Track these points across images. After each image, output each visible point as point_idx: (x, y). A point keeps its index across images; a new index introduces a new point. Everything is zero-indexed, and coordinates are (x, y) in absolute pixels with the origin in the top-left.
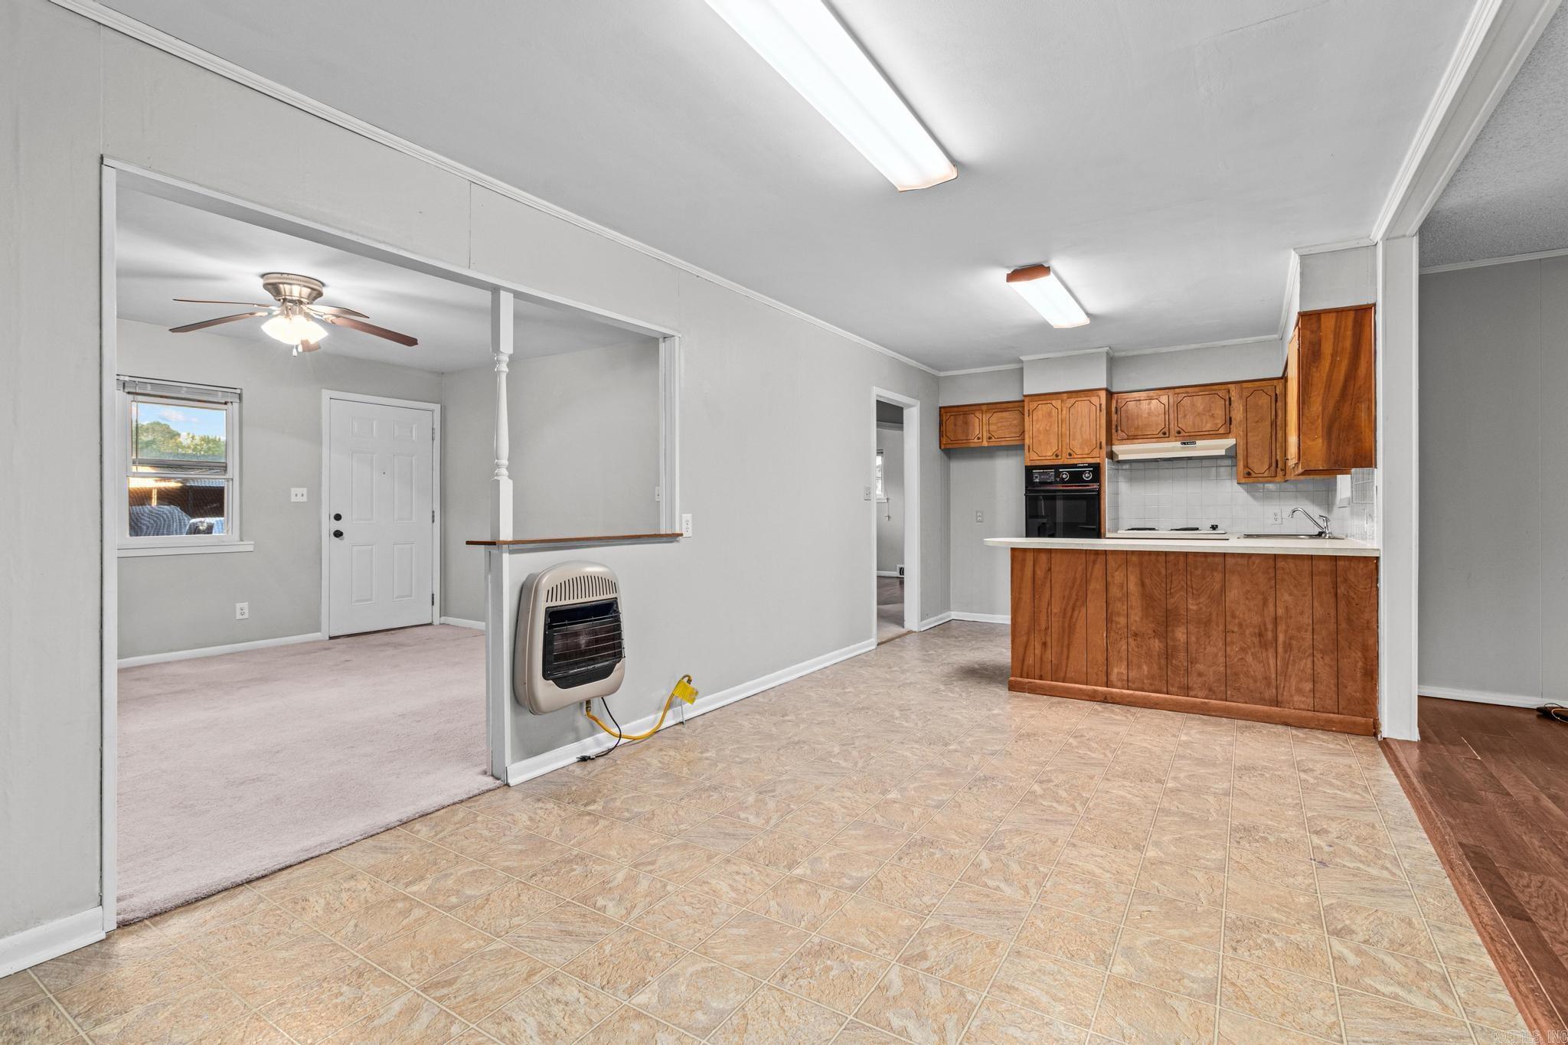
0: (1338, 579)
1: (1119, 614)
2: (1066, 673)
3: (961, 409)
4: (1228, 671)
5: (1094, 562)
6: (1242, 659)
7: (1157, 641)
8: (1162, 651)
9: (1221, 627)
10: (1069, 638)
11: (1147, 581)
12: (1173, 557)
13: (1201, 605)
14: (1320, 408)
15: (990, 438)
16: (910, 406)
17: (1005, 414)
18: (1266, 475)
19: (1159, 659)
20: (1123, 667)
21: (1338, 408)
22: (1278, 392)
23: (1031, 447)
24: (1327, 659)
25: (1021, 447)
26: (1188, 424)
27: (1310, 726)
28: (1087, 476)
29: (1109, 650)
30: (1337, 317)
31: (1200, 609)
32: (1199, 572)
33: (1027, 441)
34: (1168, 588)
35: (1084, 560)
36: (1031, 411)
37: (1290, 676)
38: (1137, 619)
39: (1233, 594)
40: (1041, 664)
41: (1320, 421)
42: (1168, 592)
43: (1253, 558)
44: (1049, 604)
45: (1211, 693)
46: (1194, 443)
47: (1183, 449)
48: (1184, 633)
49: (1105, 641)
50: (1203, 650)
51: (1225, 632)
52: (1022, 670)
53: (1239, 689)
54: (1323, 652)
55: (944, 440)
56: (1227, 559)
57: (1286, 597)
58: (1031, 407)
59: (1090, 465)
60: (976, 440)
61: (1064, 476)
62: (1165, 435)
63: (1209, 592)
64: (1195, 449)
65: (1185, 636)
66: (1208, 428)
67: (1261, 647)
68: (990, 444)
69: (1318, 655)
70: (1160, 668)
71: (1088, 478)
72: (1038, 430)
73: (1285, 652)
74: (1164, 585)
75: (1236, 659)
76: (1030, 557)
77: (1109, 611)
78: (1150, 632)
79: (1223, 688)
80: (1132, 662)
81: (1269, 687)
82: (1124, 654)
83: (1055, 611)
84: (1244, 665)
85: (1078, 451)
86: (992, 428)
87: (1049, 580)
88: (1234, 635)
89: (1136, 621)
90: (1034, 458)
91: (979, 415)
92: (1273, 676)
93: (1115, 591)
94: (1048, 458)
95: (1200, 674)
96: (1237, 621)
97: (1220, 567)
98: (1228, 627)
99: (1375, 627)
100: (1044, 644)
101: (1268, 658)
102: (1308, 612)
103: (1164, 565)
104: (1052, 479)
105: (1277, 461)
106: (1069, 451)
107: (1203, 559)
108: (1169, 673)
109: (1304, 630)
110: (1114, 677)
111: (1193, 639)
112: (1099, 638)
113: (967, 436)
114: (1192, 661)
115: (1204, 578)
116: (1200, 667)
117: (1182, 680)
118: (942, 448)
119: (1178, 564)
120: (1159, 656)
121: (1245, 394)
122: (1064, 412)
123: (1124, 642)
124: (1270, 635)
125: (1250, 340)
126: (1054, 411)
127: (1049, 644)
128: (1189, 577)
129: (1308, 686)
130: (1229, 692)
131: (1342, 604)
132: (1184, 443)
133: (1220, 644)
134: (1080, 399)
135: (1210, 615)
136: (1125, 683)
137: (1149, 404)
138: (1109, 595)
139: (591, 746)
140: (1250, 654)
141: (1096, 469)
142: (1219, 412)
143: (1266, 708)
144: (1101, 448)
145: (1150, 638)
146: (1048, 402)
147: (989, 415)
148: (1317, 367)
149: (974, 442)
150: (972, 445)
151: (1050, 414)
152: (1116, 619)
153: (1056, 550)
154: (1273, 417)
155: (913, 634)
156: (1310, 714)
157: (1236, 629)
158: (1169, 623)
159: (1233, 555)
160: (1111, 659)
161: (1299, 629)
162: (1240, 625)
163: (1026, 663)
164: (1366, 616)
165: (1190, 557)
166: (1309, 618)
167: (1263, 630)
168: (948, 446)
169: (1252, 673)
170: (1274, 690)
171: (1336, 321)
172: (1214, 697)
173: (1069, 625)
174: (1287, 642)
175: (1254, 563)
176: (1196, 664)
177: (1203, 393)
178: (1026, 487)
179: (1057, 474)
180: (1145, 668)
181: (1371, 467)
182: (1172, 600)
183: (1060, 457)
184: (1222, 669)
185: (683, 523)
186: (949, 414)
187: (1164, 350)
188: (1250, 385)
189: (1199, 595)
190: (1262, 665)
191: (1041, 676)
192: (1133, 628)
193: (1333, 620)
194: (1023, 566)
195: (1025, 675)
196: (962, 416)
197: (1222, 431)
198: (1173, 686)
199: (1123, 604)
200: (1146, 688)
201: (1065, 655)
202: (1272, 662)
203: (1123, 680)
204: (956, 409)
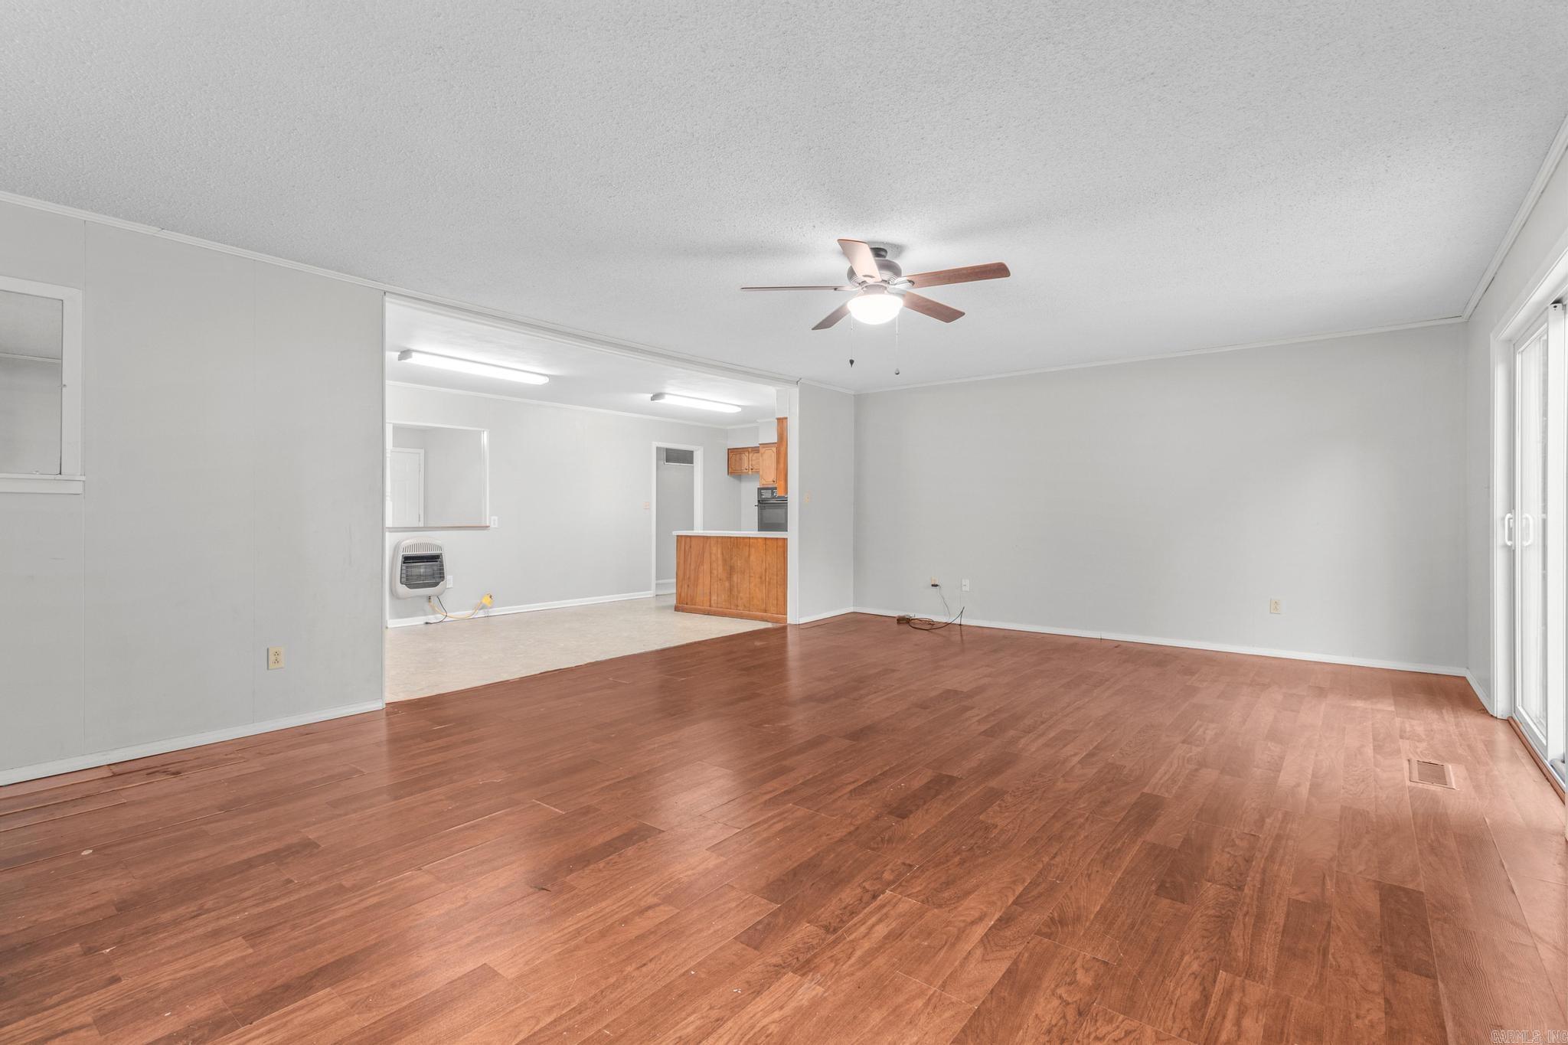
3: (738, 450)
6: (755, 590)
7: (727, 582)
8: (729, 587)
20: (716, 596)
29: (711, 588)
34: (731, 555)
38: (721, 571)
40: (687, 597)
45: (745, 608)
49: (710, 582)
50: (742, 586)
55: (730, 469)
58: (763, 451)
65: (737, 579)
76: (683, 539)
77: (712, 567)
78: (725, 578)
80: (719, 593)
82: (716, 590)
86: (754, 463)
87: (690, 552)
88: (752, 578)
91: (747, 454)
95: (741, 599)
96: (753, 571)
98: (750, 574)
108: (731, 599)
110: (712, 602)
112: (707, 582)
113: (741, 467)
116: (741, 595)
117: (735, 602)
123: (716, 583)
130: (750, 607)
133: (748, 582)
136: (716, 605)
138: (711, 559)
139: (431, 619)
152: (713, 571)
153: (692, 536)
157: (753, 575)
158: (731, 573)
160: (711, 593)
173: (697, 575)
182: (732, 561)
185: (492, 521)
186: (732, 453)
189: (741, 559)
191: (687, 603)
192: (719, 576)
196: (739, 455)
199: (716, 564)
200: (723, 607)
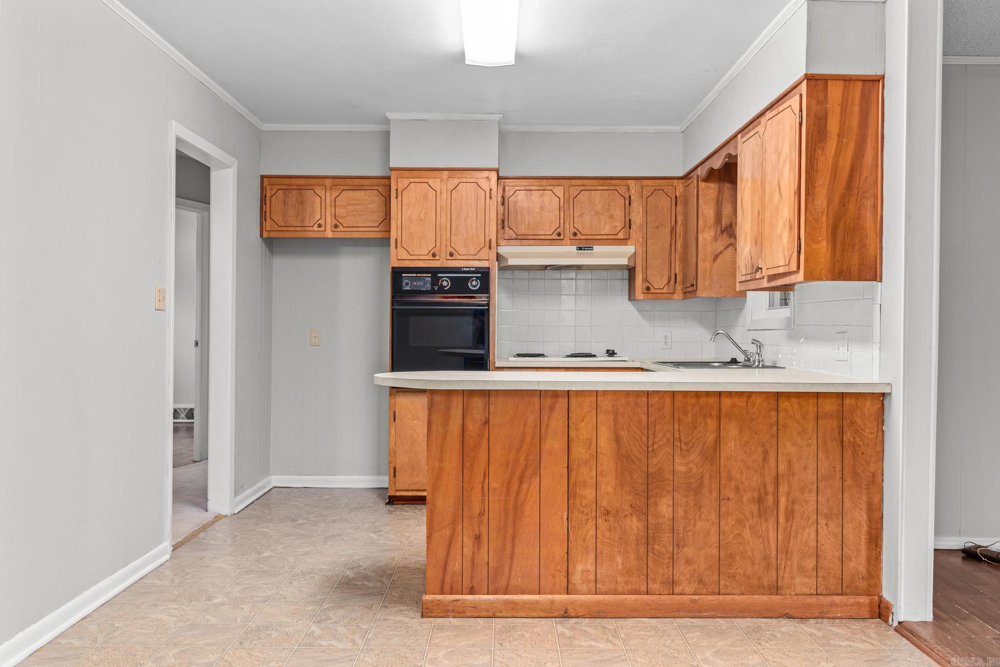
0: (845, 423)
1: (585, 484)
2: (509, 578)
3: (293, 181)
4: (722, 553)
5: (552, 409)
6: (739, 534)
7: (634, 518)
8: (642, 534)
9: (715, 494)
10: (515, 525)
11: (623, 434)
12: (656, 399)
13: (691, 465)
14: (825, 203)
15: (336, 226)
16: (223, 166)
17: (357, 194)
18: (665, 291)
19: (637, 545)
20: (590, 561)
21: (843, 204)
22: (678, 194)
23: (399, 241)
24: (832, 526)
25: (385, 241)
26: (586, 223)
27: (813, 616)
28: (474, 285)
29: (571, 539)
30: (845, 87)
31: (690, 469)
32: (689, 419)
33: (393, 234)
34: (650, 443)
35: (537, 406)
36: (400, 192)
37: (792, 553)
38: (610, 489)
39: (731, 447)
40: (473, 571)
41: (824, 219)
42: (650, 449)
43: (753, 398)
44: (486, 475)
45: (701, 586)
46: (591, 248)
47: (578, 256)
48: (669, 506)
49: (566, 525)
50: (692, 528)
51: (720, 499)
52: (443, 582)
53: (734, 577)
54: (828, 517)
55: (268, 225)
56: (722, 399)
57: (790, 449)
58: (400, 185)
59: (478, 270)
60: (316, 228)
61: (445, 283)
62: (558, 238)
63: (700, 446)
64: (591, 256)
65: (670, 510)
66: (606, 231)
67: (760, 516)
68: (337, 235)
69: (822, 521)
70: (639, 558)
71: (475, 286)
72: (410, 218)
73: (787, 520)
74: (644, 439)
75: (731, 536)
76: (457, 404)
77: (572, 480)
78: (626, 507)
79: (715, 578)
80: (602, 553)
81: (768, 570)
82: (591, 543)
83: (494, 485)
84: (740, 543)
85: (461, 250)
86: (340, 211)
87: (486, 439)
88: (730, 502)
89: (608, 493)
90: (400, 257)
91: (320, 191)
92: (773, 554)
93: (580, 451)
94: (422, 258)
95: (688, 562)
96: (733, 484)
97: (714, 413)
98: (722, 493)
99: (881, 480)
100: (478, 538)
101: (768, 531)
102: (812, 465)
103: (645, 410)
104: (428, 287)
105: (676, 275)
106: (450, 250)
107: (694, 401)
108: (650, 564)
109: (807, 491)
110: (577, 578)
111: (681, 512)
112: (557, 524)
113: (302, 221)
114: (679, 544)
115: (695, 428)
116: (688, 551)
117: (666, 571)
118: (265, 235)
119: (663, 407)
120: (637, 540)
121: (646, 193)
122: (444, 196)
123: (591, 524)
124: (770, 499)
125: (651, 129)
126: (431, 193)
127: (485, 537)
128: (676, 427)
129: (811, 563)
130: (722, 582)
131: (848, 453)
132: (580, 249)
133: (713, 517)
134: (465, 180)
135: (702, 477)
136: (592, 585)
137: (542, 195)
138: (572, 457)
140: (747, 527)
141: (484, 275)
142: (619, 213)
143: (765, 598)
144: (490, 248)
145: (625, 516)
146: (423, 180)
147: (335, 194)
148: (823, 148)
149: (314, 232)
150: (311, 235)
151: (425, 197)
152: (580, 491)
153: (497, 392)
154: (673, 223)
155: (224, 520)
156: (813, 600)
157: (732, 495)
158: (650, 494)
159: (730, 394)
160: (573, 551)
161: (802, 490)
162: (737, 489)
163: (450, 570)
164: (872, 468)
165: (678, 398)
166: (813, 474)
167: (763, 494)
168: (274, 235)
169: (750, 553)
170: (774, 573)
171: (844, 93)
172: (704, 591)
173: (515, 507)
174: (790, 508)
175: (754, 404)
176: (683, 547)
177: (601, 188)
178: (393, 297)
179: (435, 280)
180: (619, 560)
181: (875, 280)
182: (655, 461)
183: (437, 258)
184: (715, 551)
186: (275, 188)
187: (560, 129)
188: (650, 182)
189: (689, 450)
190: (761, 541)
191: (472, 588)
192: (604, 504)
193: (838, 476)
194: (447, 417)
195: (447, 588)
196: (294, 192)
197: (621, 236)
198: (654, 582)
199: (591, 469)
200: (620, 589)
201: (509, 551)
202: (772, 535)
203: (589, 581)
204: (286, 181)
